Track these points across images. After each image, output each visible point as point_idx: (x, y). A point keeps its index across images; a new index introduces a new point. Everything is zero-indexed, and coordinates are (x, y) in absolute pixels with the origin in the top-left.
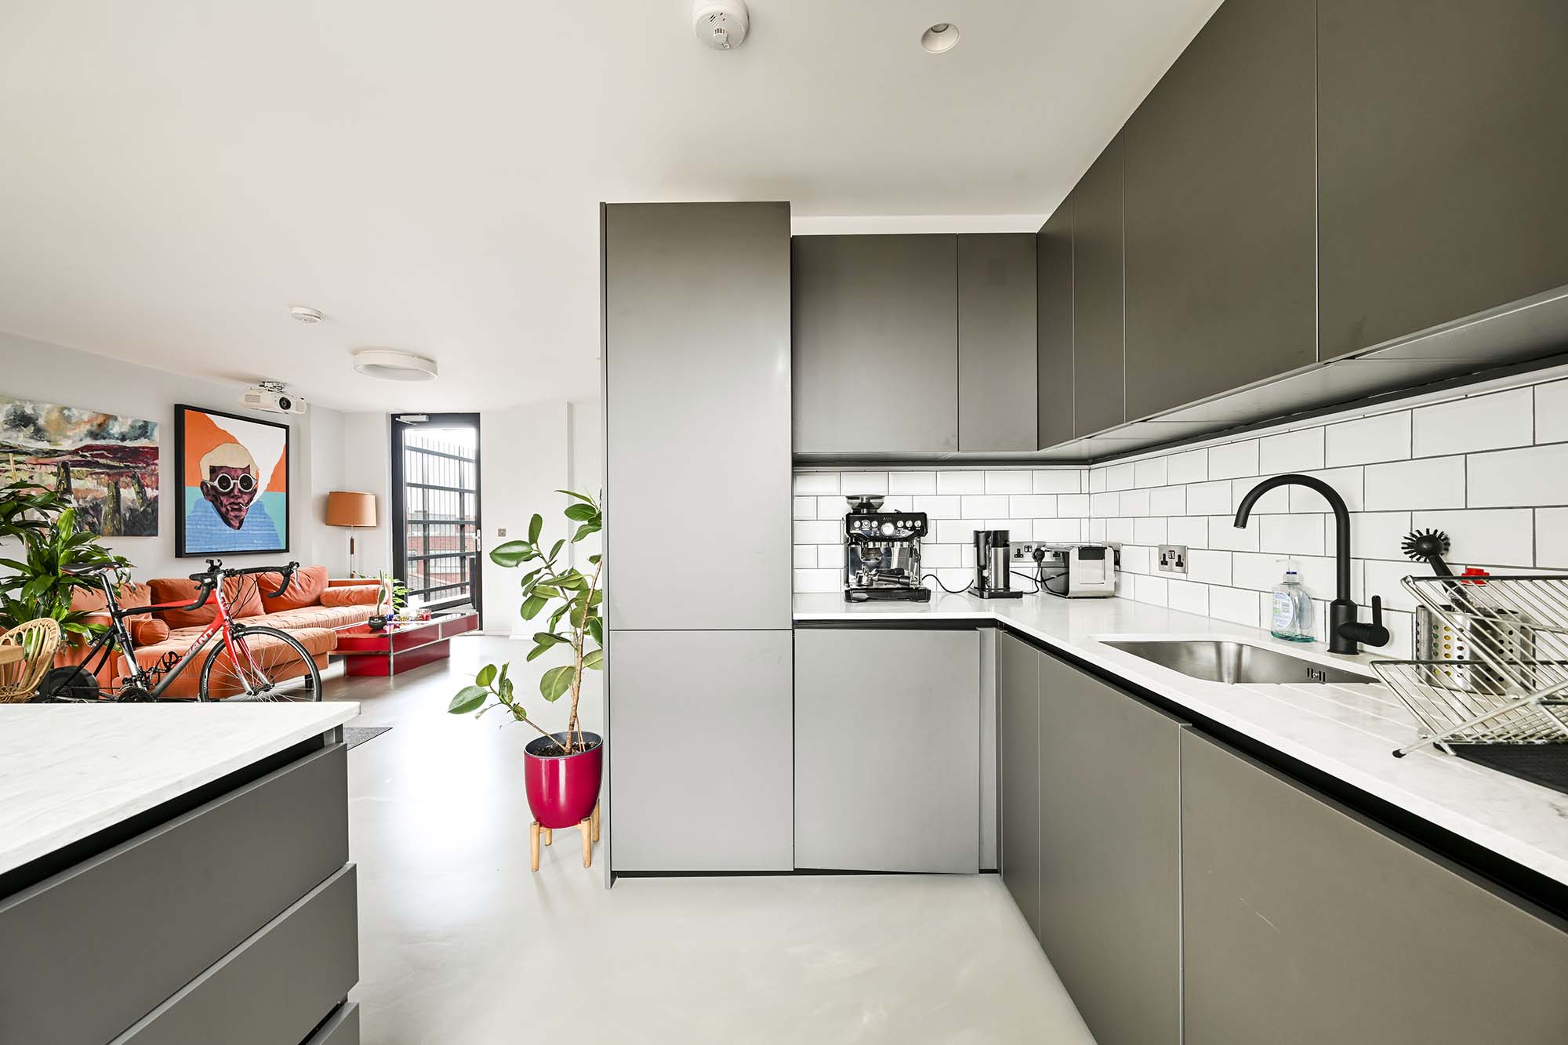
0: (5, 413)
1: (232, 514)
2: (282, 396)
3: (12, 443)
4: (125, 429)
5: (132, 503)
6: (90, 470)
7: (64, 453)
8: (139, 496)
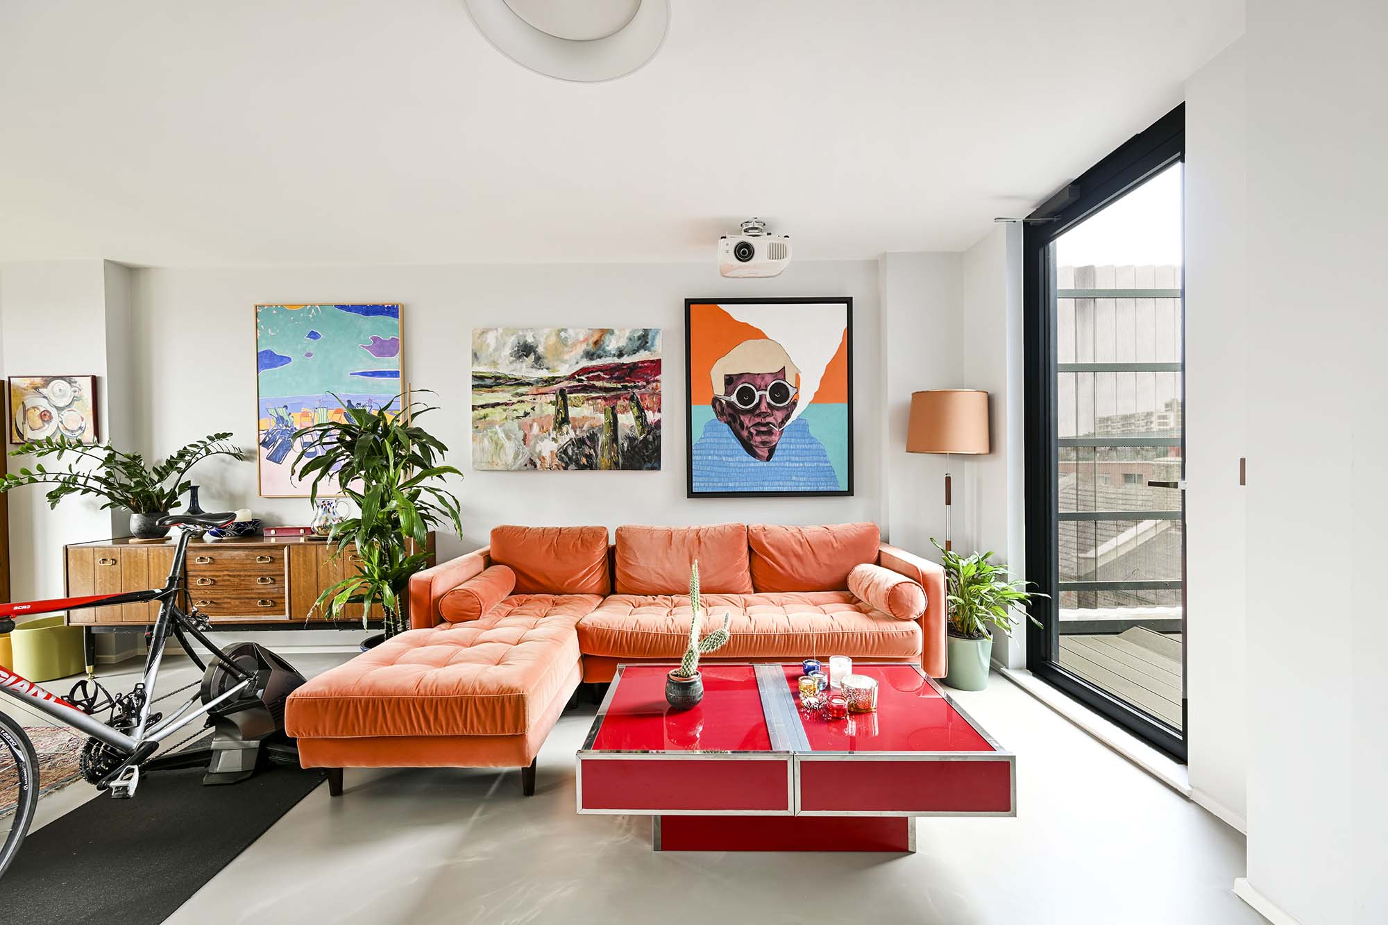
0: (510, 346)
1: (758, 439)
2: (739, 240)
3: (517, 375)
4: (622, 343)
5: (631, 431)
6: (586, 395)
7: (562, 380)
8: (638, 422)
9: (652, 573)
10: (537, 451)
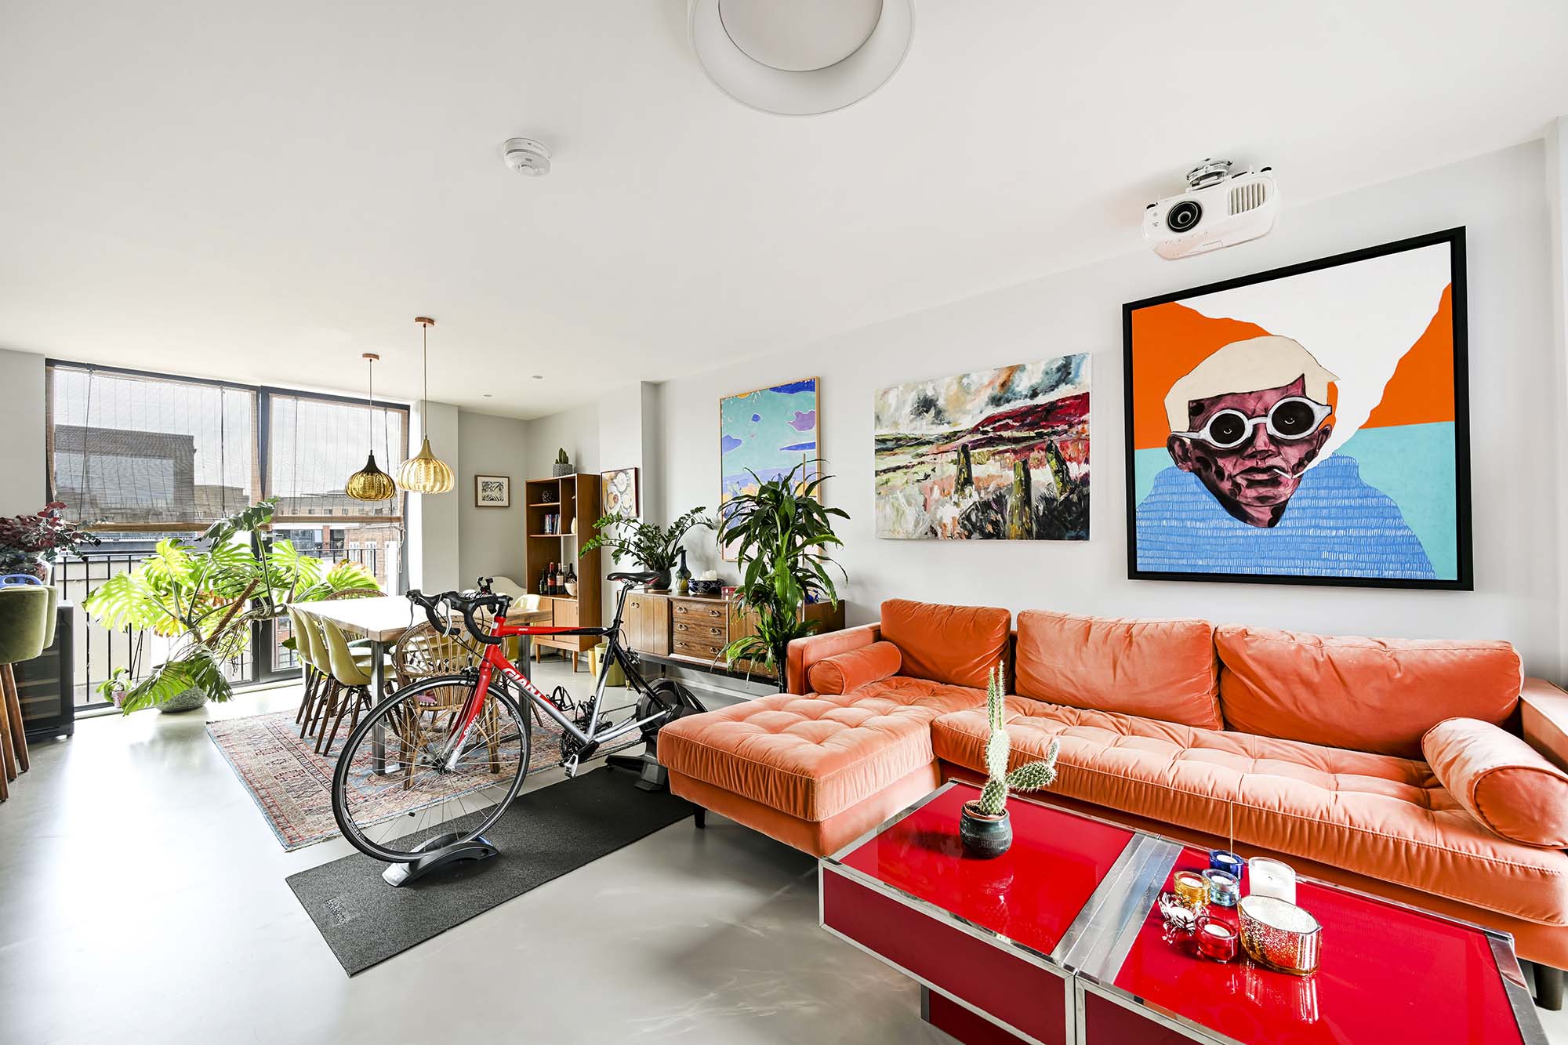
0: (911, 402)
1: (1251, 493)
3: (918, 434)
4: (1036, 379)
5: (1048, 489)
6: (992, 449)
7: (964, 434)
8: (1057, 477)
9: (1059, 675)
10: (938, 517)
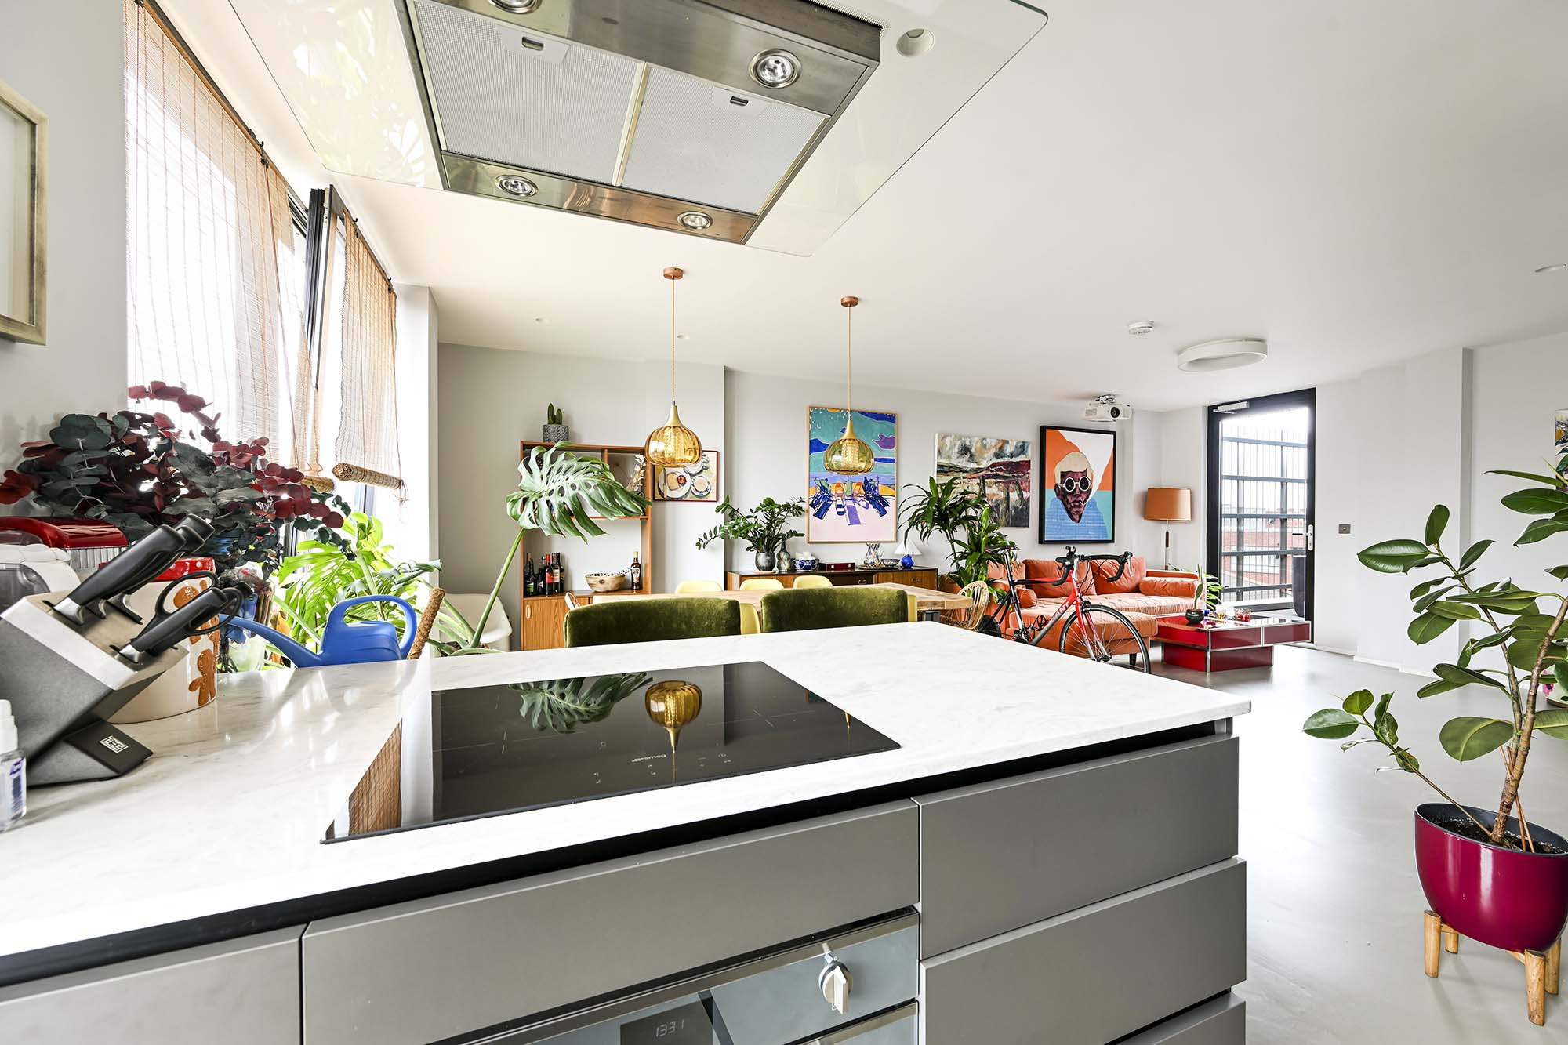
0: (958, 446)
1: (1074, 510)
2: (1113, 406)
3: (961, 465)
4: (1013, 449)
5: (1016, 503)
6: (994, 480)
7: (983, 470)
8: (1019, 497)
